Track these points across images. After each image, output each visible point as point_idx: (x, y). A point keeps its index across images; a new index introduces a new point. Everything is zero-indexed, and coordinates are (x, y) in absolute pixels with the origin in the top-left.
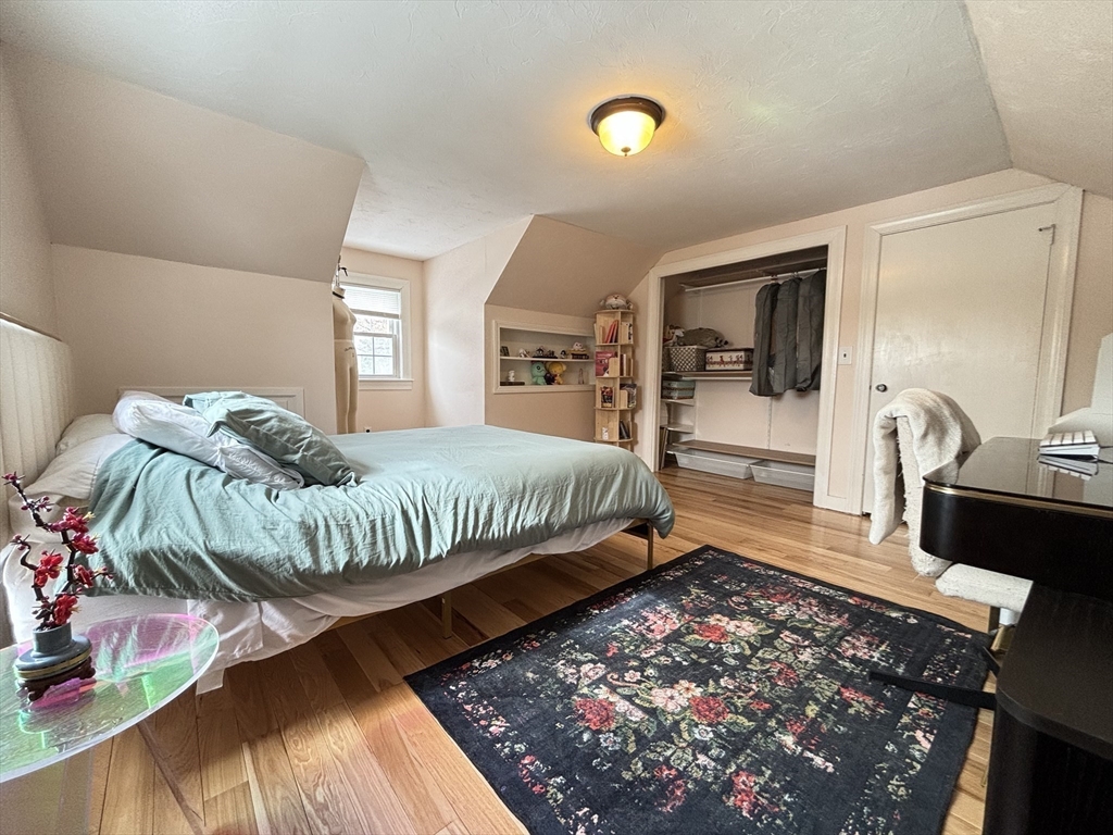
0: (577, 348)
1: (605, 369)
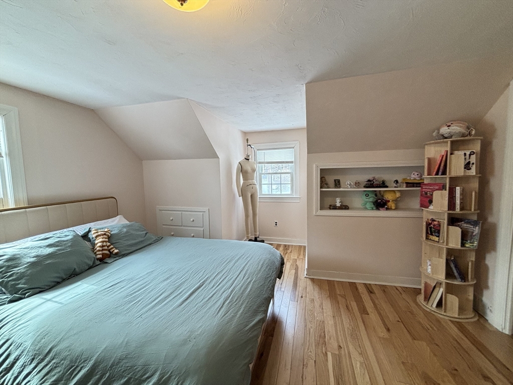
0: (414, 177)
1: (431, 202)
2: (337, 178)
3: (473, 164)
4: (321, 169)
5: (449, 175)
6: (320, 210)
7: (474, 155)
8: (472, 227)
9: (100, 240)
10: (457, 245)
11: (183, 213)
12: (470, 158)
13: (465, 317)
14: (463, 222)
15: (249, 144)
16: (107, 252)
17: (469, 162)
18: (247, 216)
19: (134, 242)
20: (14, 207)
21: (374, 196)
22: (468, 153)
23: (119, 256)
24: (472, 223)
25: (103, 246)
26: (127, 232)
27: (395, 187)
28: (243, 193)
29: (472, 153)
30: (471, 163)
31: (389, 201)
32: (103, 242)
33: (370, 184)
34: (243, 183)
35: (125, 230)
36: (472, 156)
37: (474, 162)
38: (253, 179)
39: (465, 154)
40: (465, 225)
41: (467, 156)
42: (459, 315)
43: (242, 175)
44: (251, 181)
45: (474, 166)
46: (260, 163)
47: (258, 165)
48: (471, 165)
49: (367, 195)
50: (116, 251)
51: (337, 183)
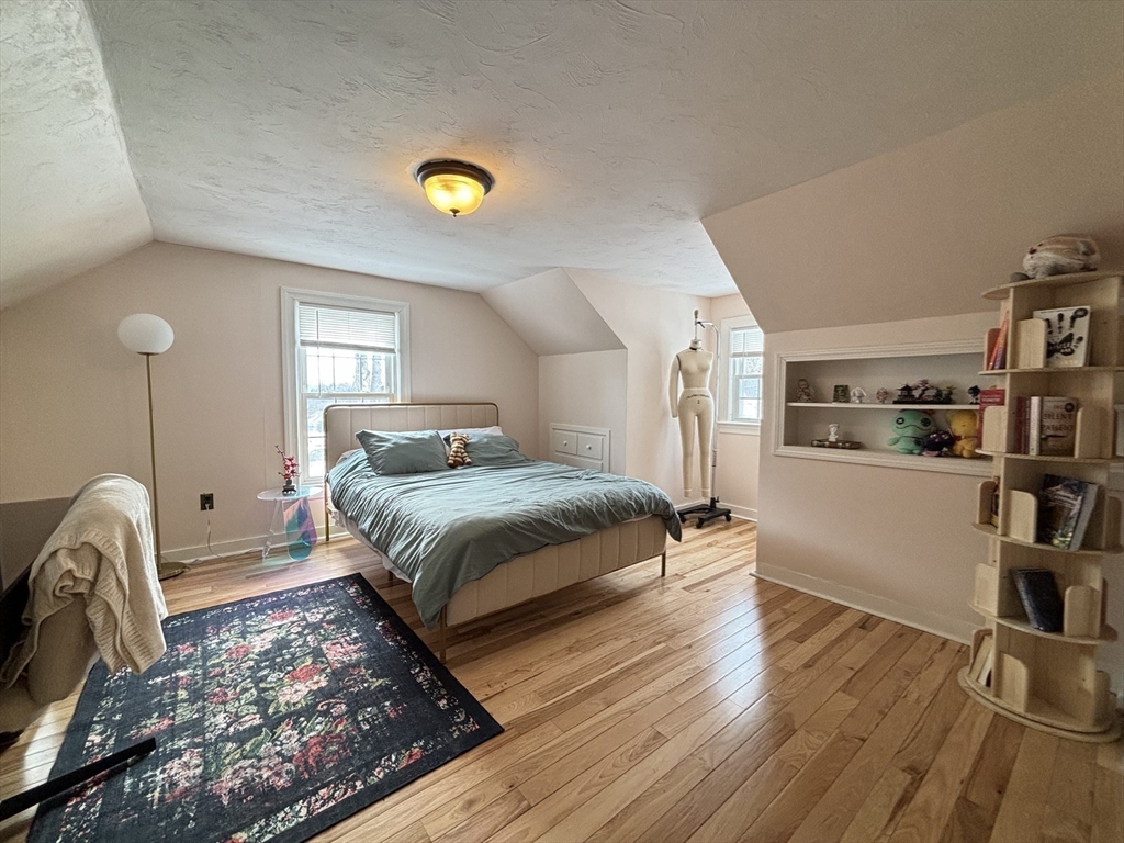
2: (842, 381)
3: (1080, 339)
4: (788, 363)
5: (1013, 366)
6: (785, 445)
7: (1087, 318)
8: (1072, 496)
9: (455, 445)
10: (1026, 536)
11: (580, 435)
12: (1072, 326)
13: (1037, 718)
14: (1059, 487)
15: (698, 320)
16: (460, 459)
17: (1071, 335)
18: (687, 455)
19: (491, 456)
20: (399, 402)
21: (919, 424)
22: (1068, 313)
23: (469, 465)
24: (1074, 488)
25: (457, 452)
26: (487, 443)
27: (972, 403)
28: (681, 411)
29: (1080, 313)
30: (1075, 337)
31: (959, 438)
32: (458, 447)
33: (907, 395)
34: (684, 392)
35: (486, 440)
36: (1078, 320)
37: (1085, 335)
38: (705, 386)
39: (1061, 317)
40: (1062, 493)
41: (1066, 323)
42: (1028, 709)
43: (683, 378)
44: (696, 389)
45: (1083, 344)
46: (735, 355)
47: (732, 359)
48: (1074, 343)
49: (900, 421)
50: (469, 460)
51: (842, 393)
